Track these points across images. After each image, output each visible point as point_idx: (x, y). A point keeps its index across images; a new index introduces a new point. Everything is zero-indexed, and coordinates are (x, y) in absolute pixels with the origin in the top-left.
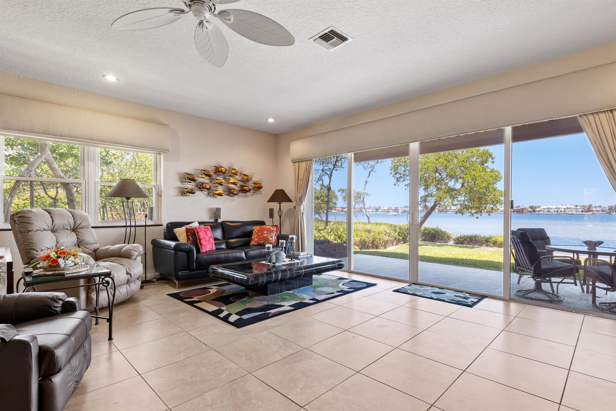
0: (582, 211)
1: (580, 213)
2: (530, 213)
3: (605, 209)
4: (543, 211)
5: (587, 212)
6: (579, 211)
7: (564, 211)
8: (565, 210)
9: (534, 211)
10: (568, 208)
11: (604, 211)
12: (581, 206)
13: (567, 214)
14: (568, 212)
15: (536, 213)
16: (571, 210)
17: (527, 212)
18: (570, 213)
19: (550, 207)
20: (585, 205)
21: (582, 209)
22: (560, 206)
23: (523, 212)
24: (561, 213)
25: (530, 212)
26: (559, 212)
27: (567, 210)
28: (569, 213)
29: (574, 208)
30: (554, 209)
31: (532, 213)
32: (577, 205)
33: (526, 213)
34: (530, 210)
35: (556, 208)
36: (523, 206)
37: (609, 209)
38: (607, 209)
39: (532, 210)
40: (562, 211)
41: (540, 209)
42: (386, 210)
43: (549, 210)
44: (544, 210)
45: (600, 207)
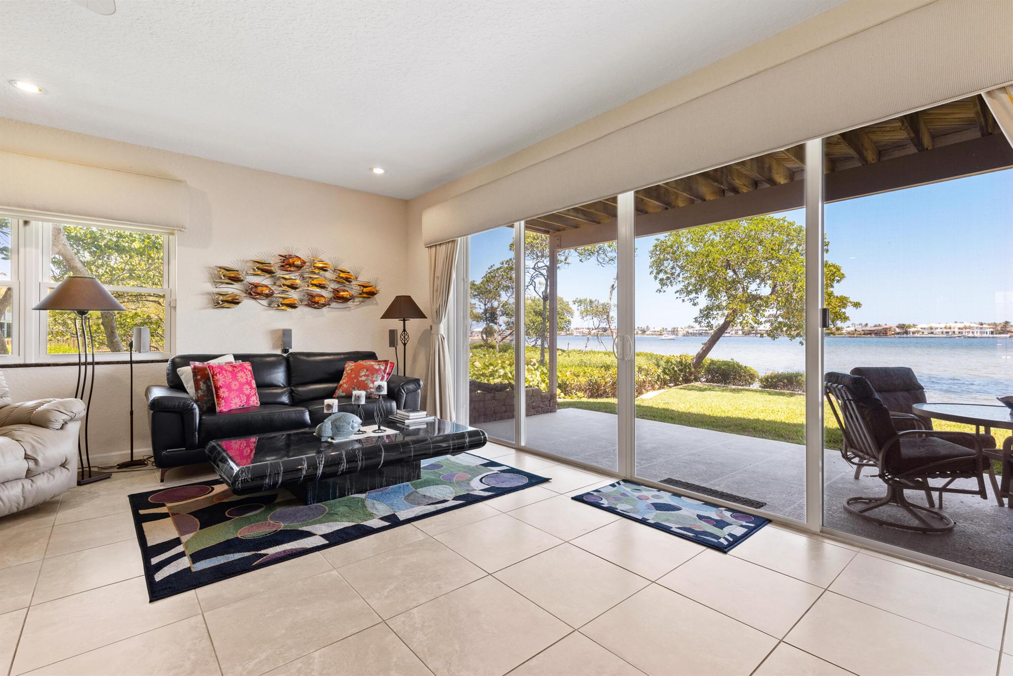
0: (992, 333)
1: (988, 335)
2: (899, 336)
4: (921, 333)
5: (1000, 333)
6: (987, 332)
7: (959, 332)
8: (960, 330)
9: (906, 333)
10: (966, 328)
12: (989, 324)
13: (965, 337)
14: (966, 334)
15: (908, 336)
16: (971, 331)
17: (892, 334)
18: (971, 335)
19: (934, 325)
20: (998, 322)
21: (992, 330)
22: (953, 325)
23: (887, 333)
24: (953, 336)
25: (898, 333)
26: (950, 333)
27: (964, 331)
28: (969, 335)
29: (977, 328)
30: (941, 328)
31: (903, 336)
32: (983, 322)
33: (893, 336)
34: (898, 330)
35: (945, 328)
36: (886, 325)
39: (902, 331)
40: (956, 333)
41: (916, 329)
42: (658, 332)
43: (932, 331)
44: (923, 331)
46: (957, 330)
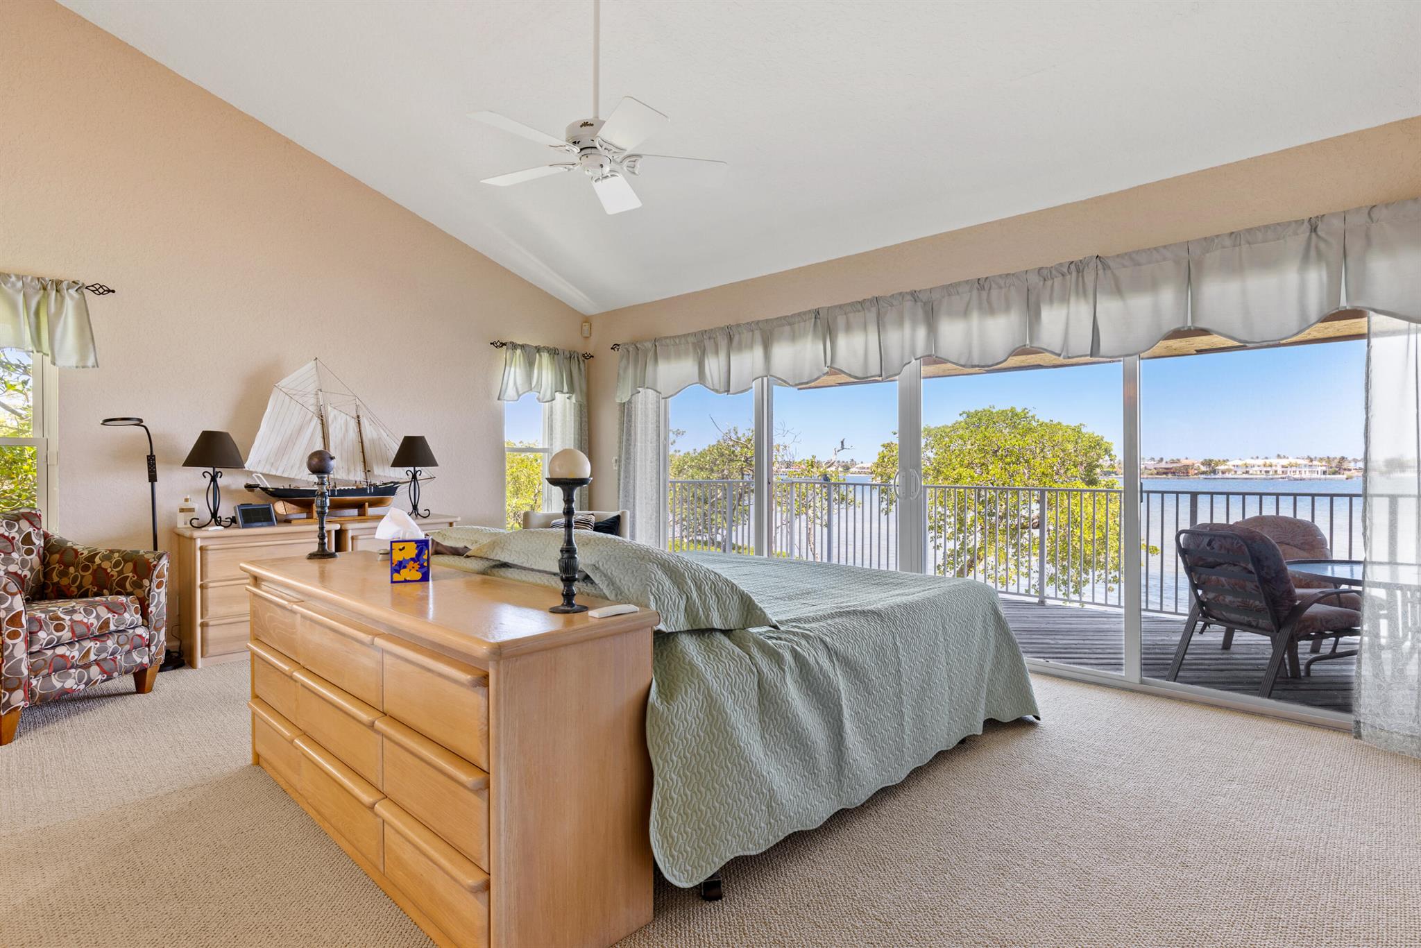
0: (1325, 473)
1: (1319, 476)
2: (1204, 476)
4: (1233, 473)
5: (1333, 473)
6: (1318, 472)
7: (1283, 472)
8: (1284, 469)
9: (1214, 472)
10: (1291, 465)
12: (1321, 459)
14: (1292, 475)
15: (1217, 476)
16: (1298, 470)
17: (1196, 474)
18: (1297, 476)
19: (1249, 461)
20: (1332, 456)
21: (1324, 468)
22: (1275, 461)
23: (1188, 473)
24: (1275, 476)
25: (1203, 473)
26: (1271, 473)
27: (1289, 469)
28: (1295, 476)
29: (1305, 466)
30: (1259, 466)
31: (1209, 477)
32: (1314, 457)
33: (1195, 476)
34: (1203, 468)
35: (1264, 465)
36: (1187, 460)
39: (1208, 469)
40: (1278, 472)
41: (1226, 467)
42: (868, 468)
43: (1247, 470)
44: (1236, 469)
46: (1280, 470)
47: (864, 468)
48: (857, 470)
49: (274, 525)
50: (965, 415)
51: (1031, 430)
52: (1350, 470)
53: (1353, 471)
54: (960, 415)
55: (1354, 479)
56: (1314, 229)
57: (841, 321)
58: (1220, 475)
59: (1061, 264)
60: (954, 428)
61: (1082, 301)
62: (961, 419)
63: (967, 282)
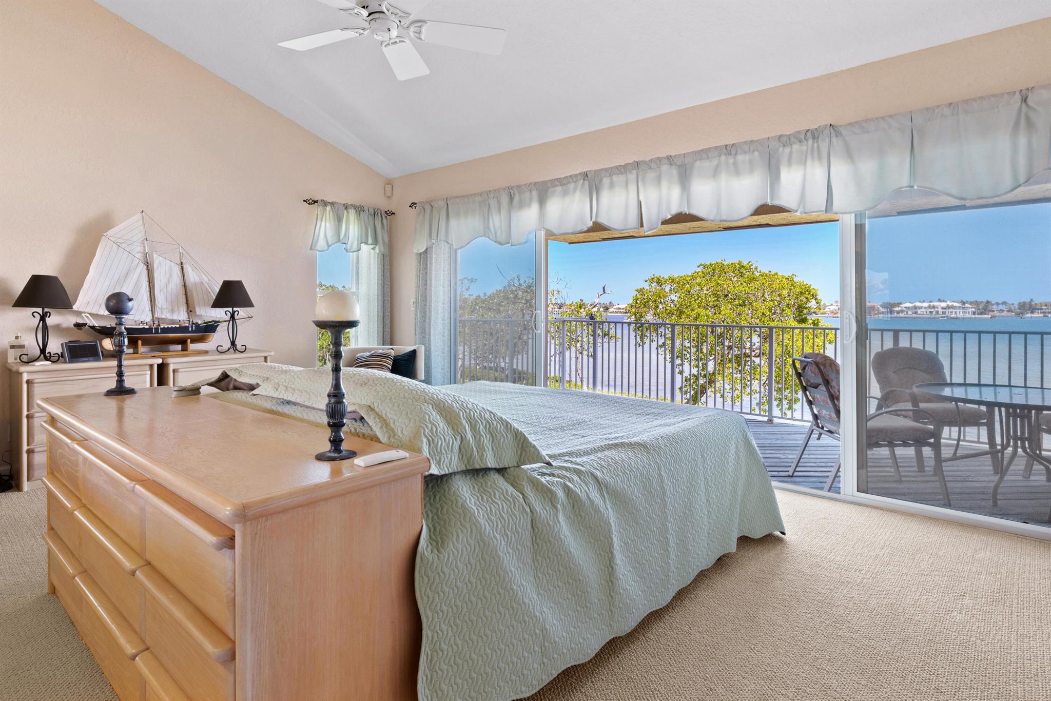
0: (974, 313)
1: (969, 316)
2: (883, 316)
3: (1013, 308)
4: (905, 313)
5: (981, 314)
6: (969, 313)
7: (943, 312)
8: (944, 310)
9: (891, 312)
10: (948, 307)
11: (1012, 312)
12: (971, 303)
13: (948, 318)
14: (949, 315)
15: (893, 316)
16: (954, 311)
17: (877, 315)
18: (953, 316)
19: (918, 304)
20: (979, 300)
21: (974, 310)
22: (936, 304)
23: (870, 313)
24: (936, 316)
25: (883, 314)
26: (934, 313)
27: (947, 311)
28: (951, 316)
29: (960, 307)
30: (925, 308)
32: (965, 300)
34: (882, 310)
35: (929, 307)
37: (1019, 308)
38: (1017, 307)
40: (939, 313)
41: (900, 309)
43: (916, 311)
44: (907, 310)
45: (1004, 303)
46: (940, 311)
47: (620, 309)
48: (615, 310)
49: (99, 360)
50: (702, 267)
51: (753, 279)
52: (993, 311)
53: (996, 312)
54: (698, 267)
55: (996, 318)
56: (1025, 100)
57: (606, 181)
58: (895, 315)
59: (799, 132)
60: (693, 277)
61: (817, 163)
62: (698, 270)
63: (716, 148)
